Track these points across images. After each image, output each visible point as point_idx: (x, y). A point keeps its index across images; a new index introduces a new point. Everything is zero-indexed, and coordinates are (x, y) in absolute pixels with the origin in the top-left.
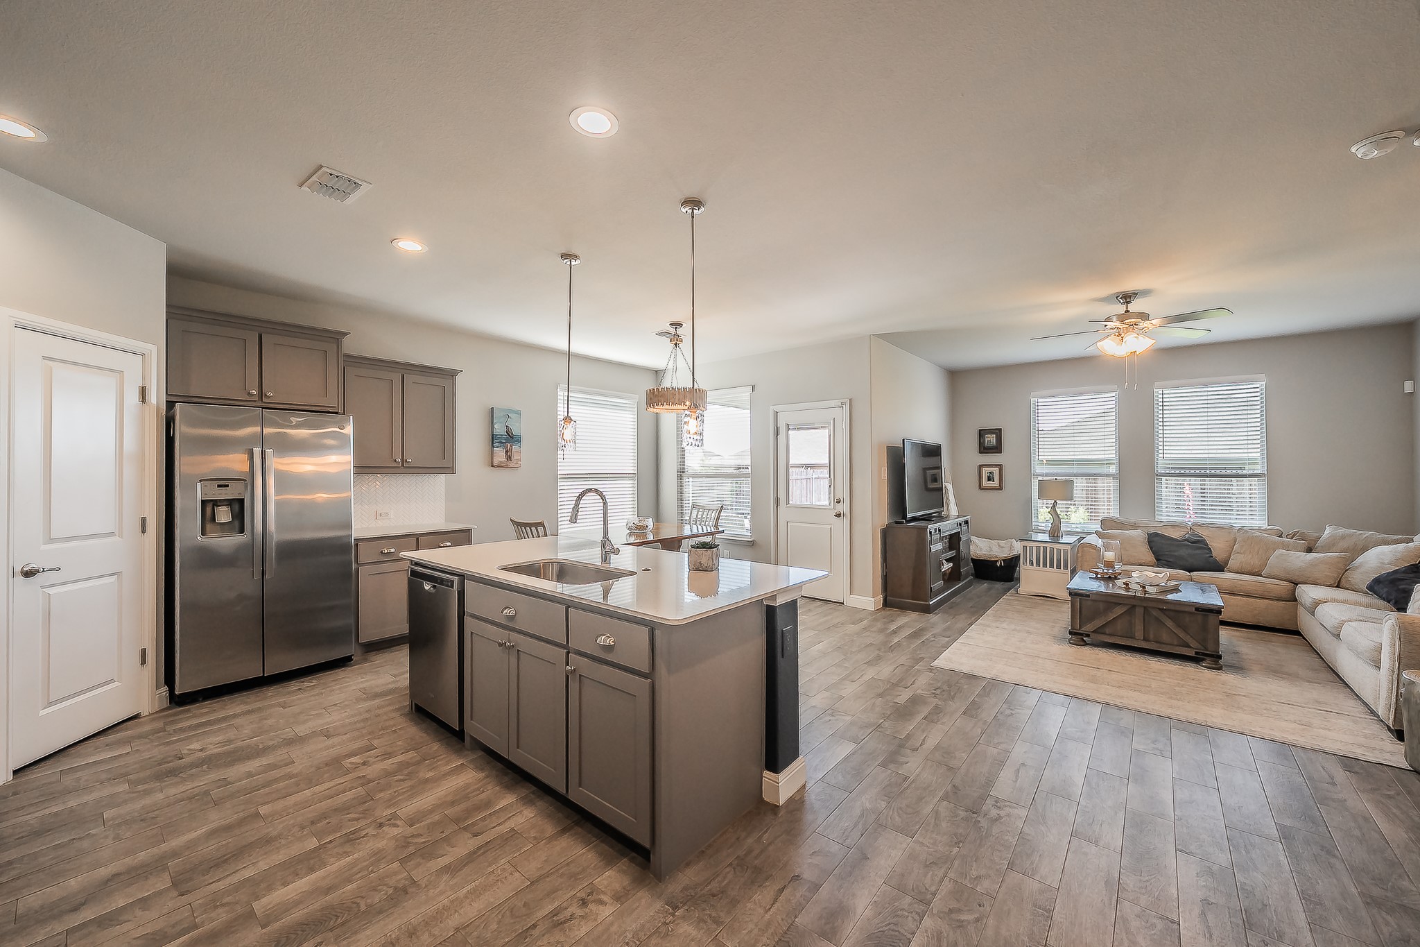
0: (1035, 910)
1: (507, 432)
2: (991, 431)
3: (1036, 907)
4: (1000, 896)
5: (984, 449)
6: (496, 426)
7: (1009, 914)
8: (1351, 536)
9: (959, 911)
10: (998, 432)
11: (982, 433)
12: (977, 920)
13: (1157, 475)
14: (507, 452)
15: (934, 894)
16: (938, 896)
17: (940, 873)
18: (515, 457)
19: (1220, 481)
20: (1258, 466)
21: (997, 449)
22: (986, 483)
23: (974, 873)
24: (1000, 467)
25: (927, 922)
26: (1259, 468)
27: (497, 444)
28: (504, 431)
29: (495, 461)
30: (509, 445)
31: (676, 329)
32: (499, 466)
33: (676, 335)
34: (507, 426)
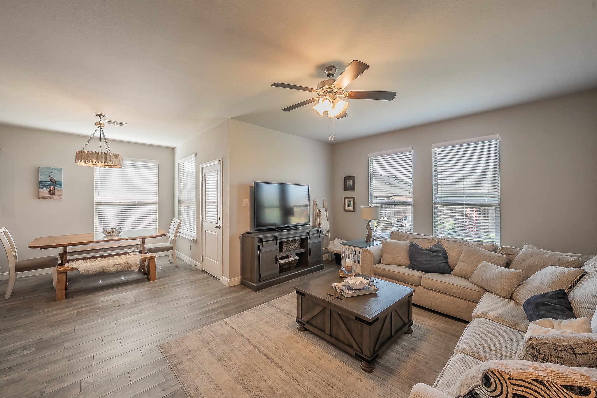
1: (50, 180)
2: (350, 178)
5: (346, 189)
6: (41, 177)
8: (537, 254)
10: (353, 178)
11: (346, 179)
13: (435, 204)
14: (50, 191)
18: (56, 193)
19: (463, 208)
20: (496, 199)
21: (353, 188)
22: (348, 208)
24: (354, 198)
26: (496, 200)
27: (42, 187)
28: (48, 180)
29: (41, 195)
30: (52, 187)
31: (100, 118)
32: (44, 198)
33: (100, 121)
34: (50, 177)
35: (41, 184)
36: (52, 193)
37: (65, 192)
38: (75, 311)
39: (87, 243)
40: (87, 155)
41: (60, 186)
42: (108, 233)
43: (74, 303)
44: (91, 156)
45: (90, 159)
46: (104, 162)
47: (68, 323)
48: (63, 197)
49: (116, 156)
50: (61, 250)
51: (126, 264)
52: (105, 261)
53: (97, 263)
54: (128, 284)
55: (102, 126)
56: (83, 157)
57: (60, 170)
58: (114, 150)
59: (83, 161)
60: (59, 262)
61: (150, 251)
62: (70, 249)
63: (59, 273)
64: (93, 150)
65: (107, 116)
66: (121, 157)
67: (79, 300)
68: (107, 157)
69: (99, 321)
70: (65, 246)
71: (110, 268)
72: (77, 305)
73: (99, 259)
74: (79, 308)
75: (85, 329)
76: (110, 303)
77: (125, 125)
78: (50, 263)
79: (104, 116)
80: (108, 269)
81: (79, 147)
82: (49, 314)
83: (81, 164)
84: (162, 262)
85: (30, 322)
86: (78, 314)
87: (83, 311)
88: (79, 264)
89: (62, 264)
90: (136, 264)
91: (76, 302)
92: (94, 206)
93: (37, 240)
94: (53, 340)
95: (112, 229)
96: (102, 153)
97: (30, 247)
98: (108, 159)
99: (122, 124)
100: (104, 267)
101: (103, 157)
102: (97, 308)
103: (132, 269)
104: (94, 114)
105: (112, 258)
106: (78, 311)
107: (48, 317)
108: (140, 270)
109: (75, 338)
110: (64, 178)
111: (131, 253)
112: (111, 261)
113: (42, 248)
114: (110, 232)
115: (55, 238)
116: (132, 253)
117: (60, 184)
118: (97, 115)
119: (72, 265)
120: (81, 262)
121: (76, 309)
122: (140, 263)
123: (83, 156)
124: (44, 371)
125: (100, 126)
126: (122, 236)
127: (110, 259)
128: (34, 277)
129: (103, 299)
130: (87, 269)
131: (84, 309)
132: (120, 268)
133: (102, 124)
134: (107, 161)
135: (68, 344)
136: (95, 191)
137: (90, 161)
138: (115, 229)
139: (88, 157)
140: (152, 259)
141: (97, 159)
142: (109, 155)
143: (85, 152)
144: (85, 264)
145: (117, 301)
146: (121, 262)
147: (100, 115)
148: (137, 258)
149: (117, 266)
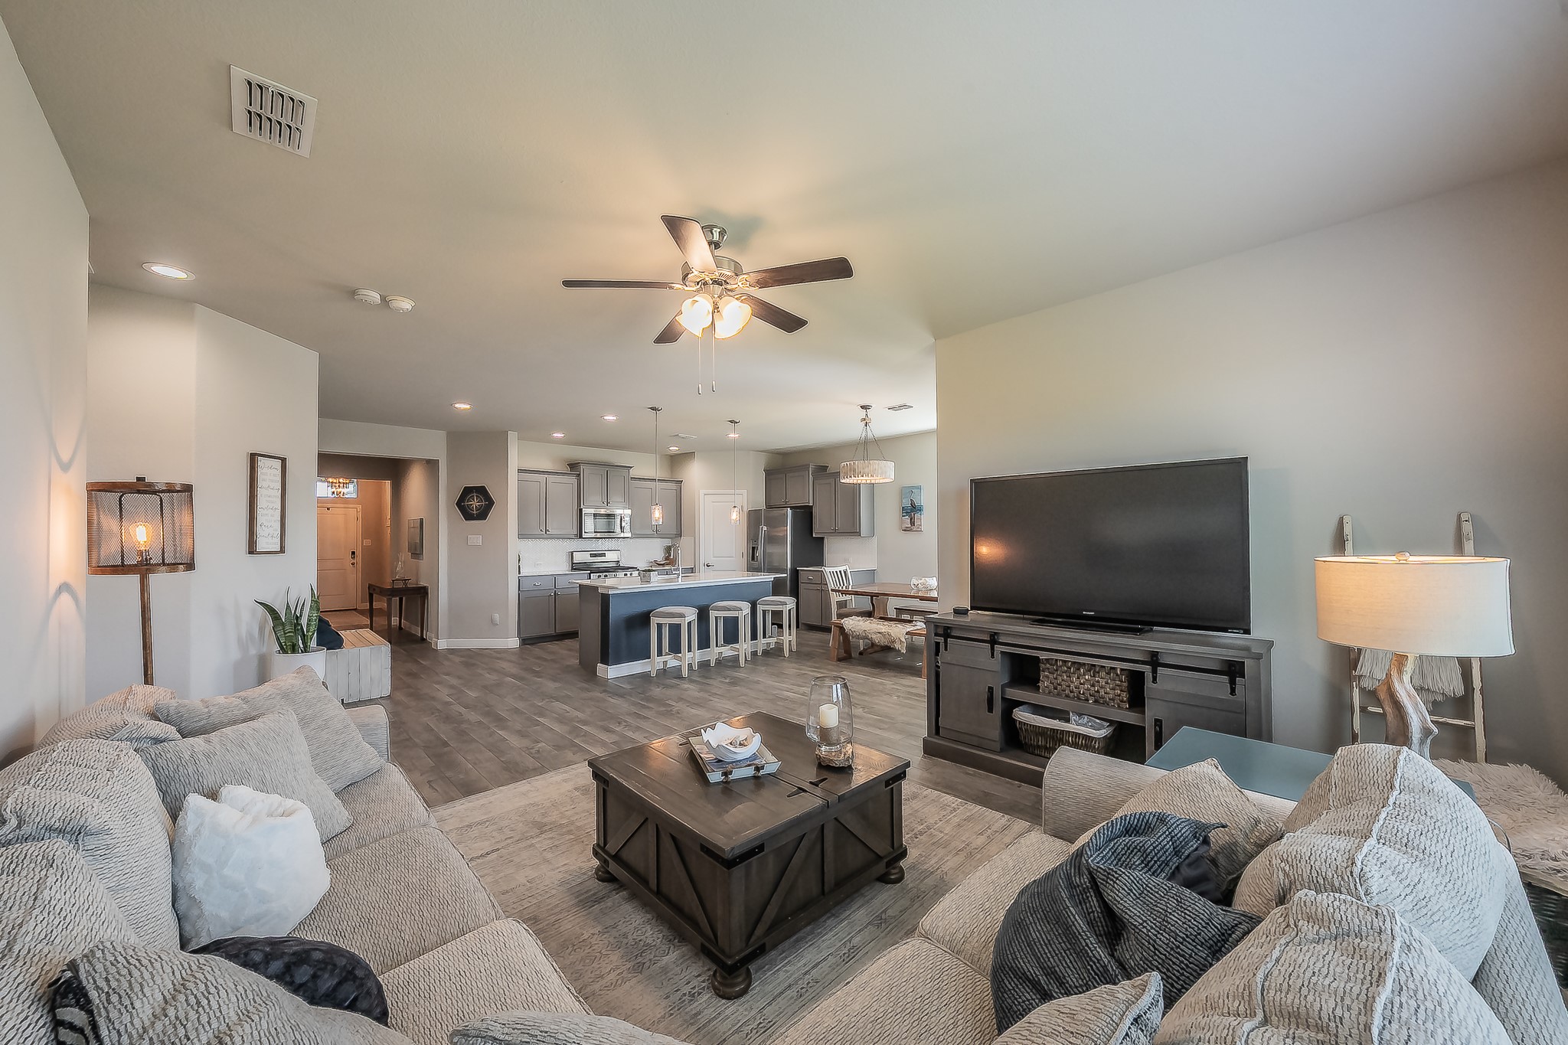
1: (911, 504)
6: (903, 501)
14: (911, 519)
18: (917, 523)
27: (905, 514)
28: (909, 504)
29: (904, 527)
30: (913, 514)
31: (866, 410)
32: (906, 530)
33: (867, 415)
34: (911, 500)
35: (904, 510)
36: (912, 523)
37: (924, 519)
41: (920, 512)
48: (924, 527)
51: (889, 636)
57: (919, 488)
63: (836, 625)
79: (869, 406)
80: (870, 636)
88: (850, 620)
90: (901, 641)
103: (895, 644)
110: (923, 499)
112: (875, 625)
117: (920, 509)
118: (862, 408)
125: (866, 422)
132: (883, 639)
146: (883, 631)
147: (865, 407)
149: (879, 635)
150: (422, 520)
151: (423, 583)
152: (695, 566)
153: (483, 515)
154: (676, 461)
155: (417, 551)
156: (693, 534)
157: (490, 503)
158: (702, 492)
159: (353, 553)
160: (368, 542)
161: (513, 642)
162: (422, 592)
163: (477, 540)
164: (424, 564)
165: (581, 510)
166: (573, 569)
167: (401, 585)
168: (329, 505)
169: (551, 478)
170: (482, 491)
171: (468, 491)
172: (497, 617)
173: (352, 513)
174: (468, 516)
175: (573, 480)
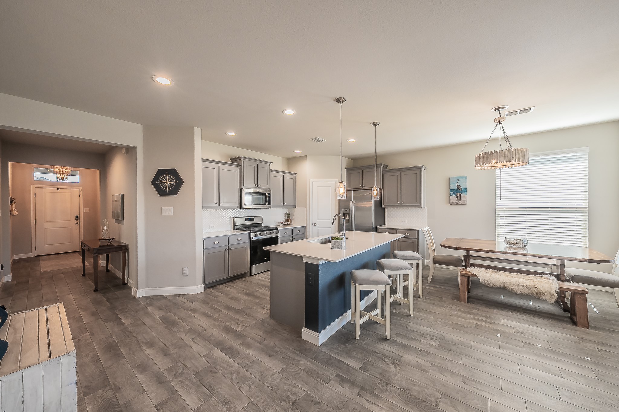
0: (228, 400)
1: (457, 188)
3: (229, 401)
4: (239, 391)
6: (451, 186)
7: (230, 390)
9: (238, 375)
12: (232, 379)
14: (457, 197)
15: (247, 370)
16: (246, 371)
17: (256, 375)
18: (462, 199)
23: (253, 387)
25: (237, 365)
27: (452, 194)
28: (456, 188)
29: (451, 201)
30: (459, 194)
31: (500, 112)
32: (453, 204)
33: (500, 116)
34: (457, 185)
35: (452, 192)
36: (459, 200)
37: (468, 197)
38: (474, 322)
39: (488, 251)
40: (485, 157)
41: (465, 193)
42: (510, 243)
43: (474, 311)
44: (489, 157)
45: (488, 160)
46: (504, 161)
47: (467, 332)
48: (468, 202)
49: (519, 151)
50: (464, 253)
51: (535, 289)
52: (507, 276)
53: (498, 276)
54: (539, 315)
55: (501, 120)
56: (481, 160)
57: (465, 178)
58: (516, 145)
59: (481, 164)
60: (464, 263)
61: (574, 279)
62: (471, 253)
63: (462, 275)
64: (491, 151)
65: (507, 107)
66: (527, 151)
67: (479, 310)
68: (508, 154)
69: (498, 350)
70: (468, 251)
71: (513, 287)
72: (476, 314)
73: (500, 272)
74: (478, 320)
75: (482, 351)
76: (512, 331)
77: (532, 110)
78: (456, 262)
79: (503, 108)
80: (510, 287)
81: (478, 151)
82: (453, 313)
83: (480, 168)
84: (599, 300)
85: (439, 313)
86: (477, 326)
87: (482, 326)
88: (479, 272)
89: (465, 266)
90: (552, 295)
91: (476, 310)
92: (496, 211)
93: (448, 240)
94: (453, 345)
95: (516, 239)
96: (502, 151)
97: (442, 246)
98: (509, 156)
99: (528, 110)
100: (505, 284)
101: (503, 155)
102: (497, 331)
103: (544, 297)
104: (493, 110)
105: (515, 275)
106: (477, 322)
107: (452, 315)
108: (557, 302)
109: (471, 357)
110: (467, 185)
111: (542, 275)
112: (513, 278)
113: (450, 248)
114: (513, 243)
115: (461, 240)
116: (544, 276)
117: (465, 191)
118: (495, 110)
119: (473, 271)
120: (481, 269)
121: (475, 319)
122: (558, 293)
123: (482, 158)
124: (442, 377)
125: (500, 121)
126: (530, 250)
127: (513, 276)
128: (447, 270)
129: (505, 321)
130: (487, 279)
131: (482, 324)
132: (527, 291)
133: (502, 118)
134: (508, 159)
135: (464, 360)
136: (496, 196)
137: (489, 162)
138: (519, 240)
139: (487, 158)
140: (580, 294)
141: (496, 158)
142: (510, 152)
143: (483, 154)
144: (485, 274)
145: (522, 333)
146: (528, 284)
147: (499, 109)
148: (552, 286)
149: (522, 287)
150: (122, 196)
151: (124, 241)
152: (307, 225)
153: (174, 191)
154: (291, 161)
155: (119, 218)
156: (306, 205)
157: (180, 182)
158: (311, 180)
159: (77, 217)
160: (87, 210)
161: (200, 288)
162: (124, 249)
163: (169, 210)
164: (125, 227)
165: (241, 190)
166: (235, 229)
167: (106, 243)
168: (59, 187)
169: (222, 167)
170: (173, 173)
171: (161, 173)
172: (186, 269)
173: (76, 192)
174: (162, 192)
175: (236, 169)
